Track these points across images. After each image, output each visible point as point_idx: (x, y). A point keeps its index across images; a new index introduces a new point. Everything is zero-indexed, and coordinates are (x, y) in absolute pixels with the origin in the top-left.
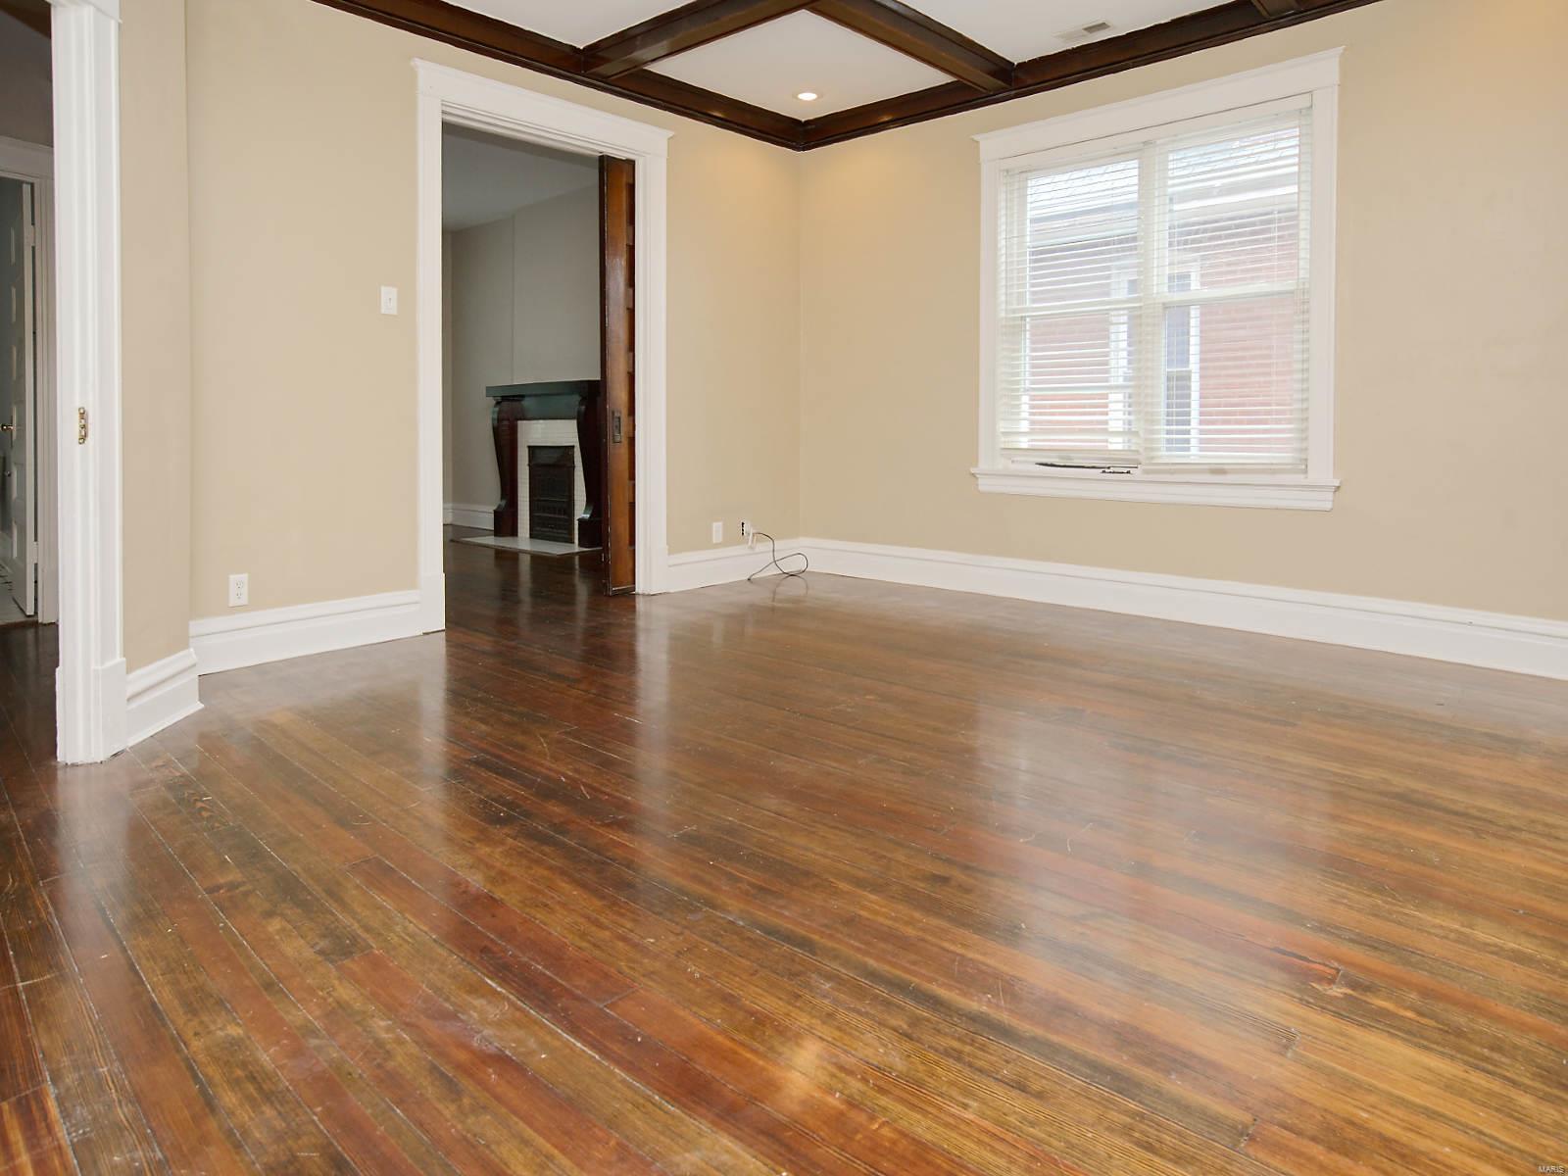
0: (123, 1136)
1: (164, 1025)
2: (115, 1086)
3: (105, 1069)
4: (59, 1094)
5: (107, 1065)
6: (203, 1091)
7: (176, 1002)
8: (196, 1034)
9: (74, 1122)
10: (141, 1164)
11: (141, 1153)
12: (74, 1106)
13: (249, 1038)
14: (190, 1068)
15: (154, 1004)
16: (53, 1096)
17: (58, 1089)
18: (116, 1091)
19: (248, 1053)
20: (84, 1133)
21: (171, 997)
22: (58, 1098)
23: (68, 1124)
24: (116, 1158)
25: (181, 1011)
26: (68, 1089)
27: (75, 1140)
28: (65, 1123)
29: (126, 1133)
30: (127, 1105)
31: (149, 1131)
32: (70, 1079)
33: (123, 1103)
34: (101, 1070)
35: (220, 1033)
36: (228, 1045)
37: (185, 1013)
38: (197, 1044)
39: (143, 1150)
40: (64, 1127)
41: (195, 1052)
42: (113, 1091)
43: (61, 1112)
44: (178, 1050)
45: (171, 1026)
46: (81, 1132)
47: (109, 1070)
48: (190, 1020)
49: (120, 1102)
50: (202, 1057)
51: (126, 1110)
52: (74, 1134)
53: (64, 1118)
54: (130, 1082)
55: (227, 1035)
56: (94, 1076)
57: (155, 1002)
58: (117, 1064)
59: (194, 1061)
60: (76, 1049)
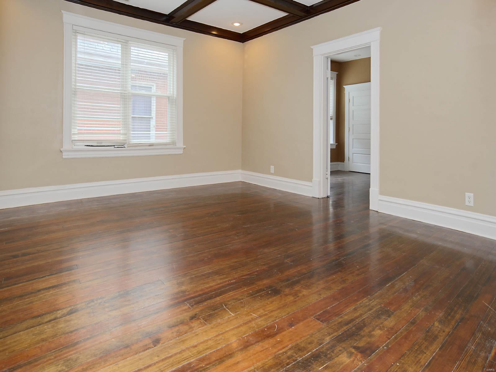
0: (484, 331)
1: (446, 341)
2: (475, 341)
3: (473, 347)
4: (489, 354)
5: (471, 347)
6: (460, 322)
7: (435, 343)
8: (444, 332)
9: (491, 344)
10: (486, 324)
11: (484, 325)
12: (488, 347)
13: (437, 320)
14: (456, 328)
15: (440, 349)
16: (491, 355)
17: (488, 355)
18: (476, 340)
19: (442, 318)
20: (491, 340)
21: (434, 345)
22: (490, 353)
23: (493, 345)
24: (490, 329)
25: (438, 340)
26: (486, 352)
27: (494, 340)
28: (493, 346)
29: (483, 331)
30: (477, 335)
31: (479, 327)
32: (483, 354)
33: (477, 336)
34: (473, 348)
35: (440, 326)
36: (443, 323)
37: (438, 338)
38: (447, 330)
39: (483, 325)
40: (494, 345)
41: (450, 329)
42: (476, 341)
43: (492, 349)
44: (453, 333)
45: (446, 339)
46: (492, 341)
47: (472, 346)
48: (440, 336)
49: (477, 338)
50: (451, 327)
51: (478, 335)
52: (494, 342)
53: (493, 347)
54: (471, 338)
55: (439, 325)
56: (477, 348)
57: (439, 349)
58: (469, 345)
59: (453, 328)
60: (474, 360)
